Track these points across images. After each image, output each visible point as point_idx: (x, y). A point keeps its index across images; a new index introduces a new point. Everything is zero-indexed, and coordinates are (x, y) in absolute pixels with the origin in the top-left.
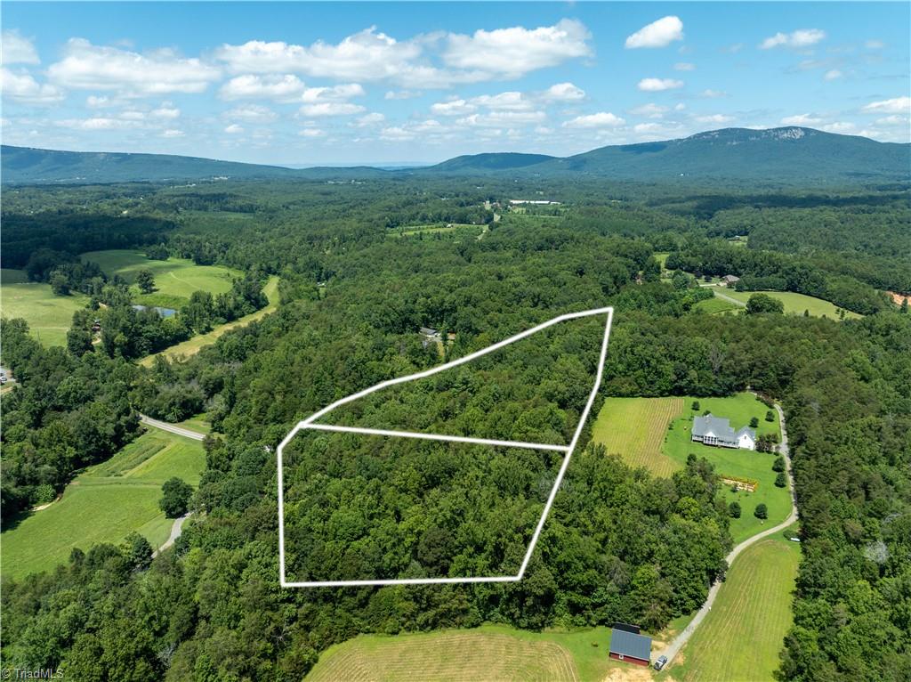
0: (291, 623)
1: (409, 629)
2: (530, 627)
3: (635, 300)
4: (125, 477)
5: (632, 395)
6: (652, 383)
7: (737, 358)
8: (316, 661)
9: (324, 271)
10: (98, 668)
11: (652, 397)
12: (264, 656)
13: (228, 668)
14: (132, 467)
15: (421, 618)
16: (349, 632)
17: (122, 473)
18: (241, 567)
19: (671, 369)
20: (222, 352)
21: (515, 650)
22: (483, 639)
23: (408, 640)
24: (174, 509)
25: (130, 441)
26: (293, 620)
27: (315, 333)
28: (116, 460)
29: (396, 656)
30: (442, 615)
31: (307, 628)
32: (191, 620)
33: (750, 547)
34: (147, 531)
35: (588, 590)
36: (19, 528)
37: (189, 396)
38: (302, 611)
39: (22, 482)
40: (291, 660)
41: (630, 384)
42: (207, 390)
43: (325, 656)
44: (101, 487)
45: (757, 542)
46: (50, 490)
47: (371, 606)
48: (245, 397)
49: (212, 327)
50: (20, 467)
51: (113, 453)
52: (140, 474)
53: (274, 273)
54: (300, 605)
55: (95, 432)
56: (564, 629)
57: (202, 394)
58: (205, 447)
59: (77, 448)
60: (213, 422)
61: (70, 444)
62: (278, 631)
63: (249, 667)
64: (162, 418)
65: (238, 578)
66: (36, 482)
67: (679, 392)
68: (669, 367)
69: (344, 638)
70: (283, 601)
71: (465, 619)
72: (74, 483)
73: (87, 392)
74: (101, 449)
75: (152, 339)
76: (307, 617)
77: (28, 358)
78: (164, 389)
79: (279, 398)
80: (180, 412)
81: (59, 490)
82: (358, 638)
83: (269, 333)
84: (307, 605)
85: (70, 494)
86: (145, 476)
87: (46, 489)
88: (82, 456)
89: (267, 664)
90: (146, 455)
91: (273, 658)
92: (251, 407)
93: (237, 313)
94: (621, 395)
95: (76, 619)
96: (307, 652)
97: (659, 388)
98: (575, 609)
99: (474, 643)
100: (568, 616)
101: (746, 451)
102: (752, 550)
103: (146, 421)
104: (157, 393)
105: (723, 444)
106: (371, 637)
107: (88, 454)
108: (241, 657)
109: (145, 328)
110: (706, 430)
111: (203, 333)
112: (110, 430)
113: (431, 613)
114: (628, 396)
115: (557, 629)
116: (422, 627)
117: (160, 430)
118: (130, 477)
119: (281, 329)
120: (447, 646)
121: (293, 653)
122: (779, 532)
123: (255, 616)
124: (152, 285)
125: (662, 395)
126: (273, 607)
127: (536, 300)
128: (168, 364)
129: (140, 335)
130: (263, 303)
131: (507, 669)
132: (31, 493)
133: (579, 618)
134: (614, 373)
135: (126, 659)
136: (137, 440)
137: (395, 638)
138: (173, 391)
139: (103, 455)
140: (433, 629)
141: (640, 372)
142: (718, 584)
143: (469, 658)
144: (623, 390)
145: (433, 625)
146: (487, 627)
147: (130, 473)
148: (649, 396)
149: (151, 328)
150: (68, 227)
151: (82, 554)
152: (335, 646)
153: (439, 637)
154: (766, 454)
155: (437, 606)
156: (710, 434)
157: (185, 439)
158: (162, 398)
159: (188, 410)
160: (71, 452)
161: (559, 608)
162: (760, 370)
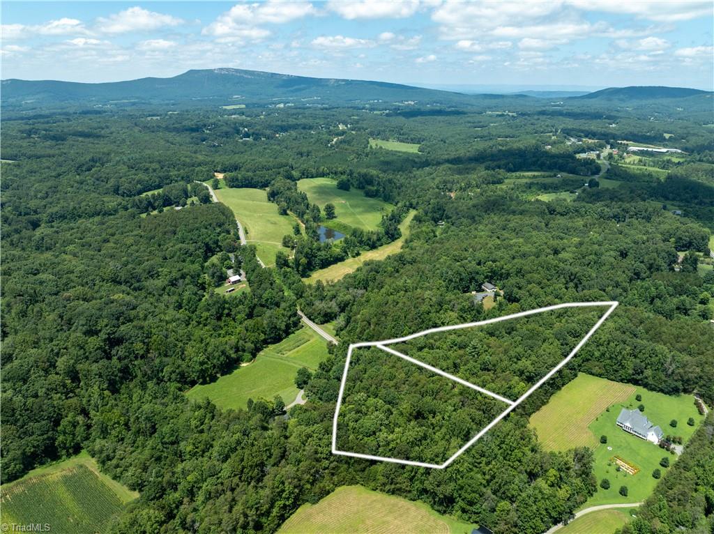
0: (324, 469)
1: (381, 490)
2: (438, 511)
3: (657, 289)
4: (285, 356)
5: (600, 375)
6: (617, 371)
7: (686, 369)
8: (333, 491)
9: (445, 212)
10: (240, 467)
11: (614, 380)
12: (308, 482)
13: (290, 483)
14: (290, 350)
15: (387, 487)
16: (353, 482)
17: (284, 352)
18: (309, 436)
19: (632, 366)
20: (355, 282)
21: (425, 519)
22: (414, 508)
23: (378, 496)
24: (300, 385)
25: (293, 333)
26: (325, 468)
27: (408, 281)
28: (284, 344)
29: (369, 502)
30: (398, 490)
31: (333, 474)
32: (281, 456)
33: (600, 511)
34: (284, 395)
35: (471, 503)
36: (232, 374)
37: (329, 311)
38: (332, 465)
39: (237, 350)
40: (320, 488)
41: (600, 368)
42: (340, 307)
43: (338, 490)
44: (273, 359)
45: (607, 509)
46: (250, 356)
47: (366, 472)
48: (355, 321)
49: (360, 252)
50: (238, 342)
51: (284, 338)
52: (293, 356)
53: (414, 208)
54: (332, 462)
55: (275, 327)
56: (455, 518)
57: (337, 309)
58: (328, 348)
59: (265, 334)
60: (337, 331)
61: (262, 332)
62: (317, 472)
63: (300, 485)
64: (313, 320)
65: (306, 441)
66: (244, 351)
67: (636, 382)
68: (630, 364)
69: (350, 484)
70: (323, 458)
71: (409, 495)
72: (262, 353)
73: (277, 300)
74: (277, 336)
75: (322, 260)
76: (333, 469)
77: (253, 271)
78: (317, 303)
79: (372, 326)
80: (322, 319)
81: (254, 356)
82: (357, 486)
83: (385, 272)
84: (336, 463)
85: (258, 360)
86: (295, 358)
87: (247, 355)
88: (268, 339)
89: (308, 486)
90: (298, 344)
91: (312, 484)
92: (357, 328)
93: (378, 243)
94: (593, 374)
95: (238, 440)
96: (329, 486)
97: (620, 376)
98: (464, 511)
99: (408, 509)
100: (460, 513)
101: (651, 443)
102: (600, 513)
103: (305, 320)
104: (313, 305)
105: (636, 434)
106: (362, 488)
107: (270, 338)
108: (296, 480)
109: (319, 253)
110: (626, 420)
111: (354, 257)
112: (283, 327)
113: (393, 486)
114: (597, 376)
115: (452, 517)
116: (388, 492)
117: (310, 328)
118: (287, 357)
119: (393, 270)
120: (394, 505)
121: (322, 485)
122: (629, 508)
123: (308, 462)
124: (333, 213)
125: (622, 381)
126: (318, 460)
127: (572, 277)
128: (323, 286)
129: (316, 257)
130: (397, 236)
131: (416, 528)
132: (241, 356)
133: (466, 516)
134: (590, 357)
135: (251, 466)
136: (297, 332)
137: (373, 492)
138: (321, 306)
139: (277, 339)
140: (392, 494)
141: (608, 361)
142: (560, 526)
143: (401, 515)
144: (594, 371)
145: (393, 492)
146: (419, 503)
147: (289, 353)
148: (612, 380)
149: (323, 253)
150: (298, 154)
151: (253, 402)
152: (345, 487)
153: (394, 499)
154: (664, 450)
155: (396, 484)
156: (628, 424)
157: (321, 337)
158: (314, 310)
159: (327, 318)
160: (262, 337)
161: (456, 507)
162: (704, 382)
